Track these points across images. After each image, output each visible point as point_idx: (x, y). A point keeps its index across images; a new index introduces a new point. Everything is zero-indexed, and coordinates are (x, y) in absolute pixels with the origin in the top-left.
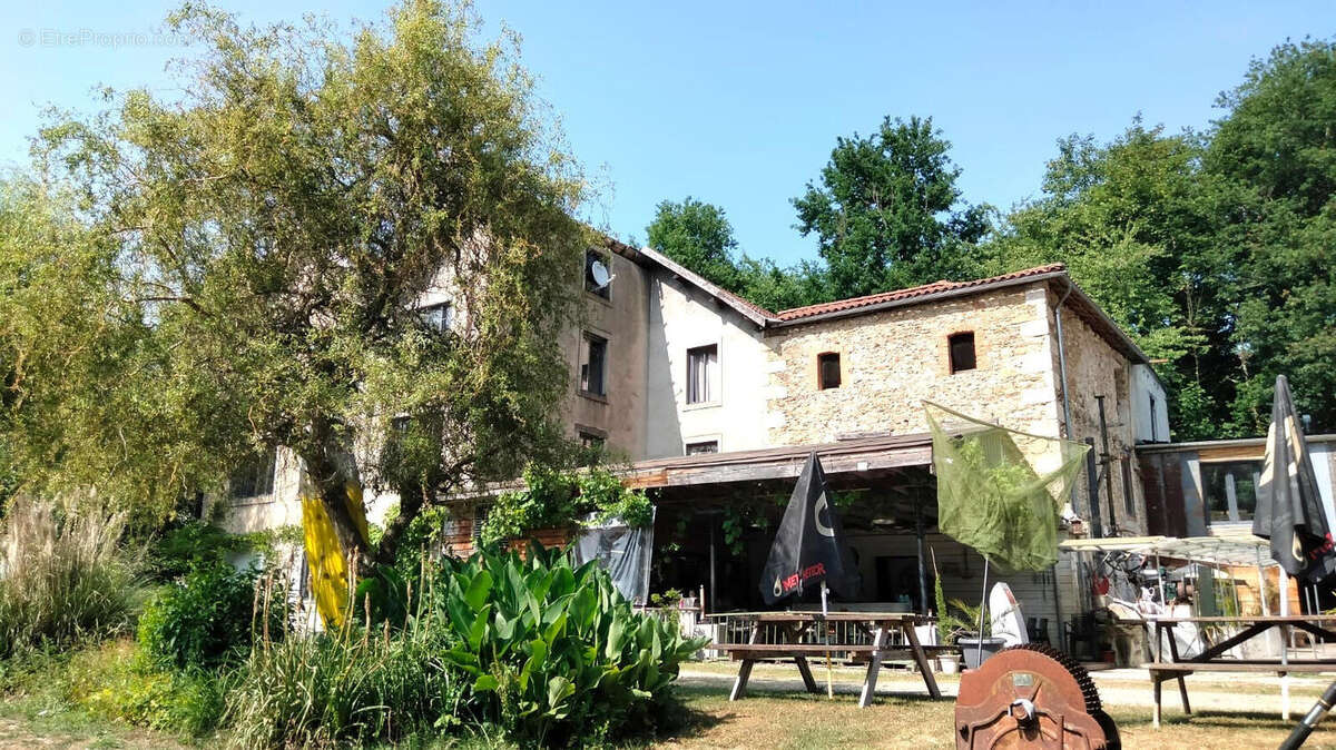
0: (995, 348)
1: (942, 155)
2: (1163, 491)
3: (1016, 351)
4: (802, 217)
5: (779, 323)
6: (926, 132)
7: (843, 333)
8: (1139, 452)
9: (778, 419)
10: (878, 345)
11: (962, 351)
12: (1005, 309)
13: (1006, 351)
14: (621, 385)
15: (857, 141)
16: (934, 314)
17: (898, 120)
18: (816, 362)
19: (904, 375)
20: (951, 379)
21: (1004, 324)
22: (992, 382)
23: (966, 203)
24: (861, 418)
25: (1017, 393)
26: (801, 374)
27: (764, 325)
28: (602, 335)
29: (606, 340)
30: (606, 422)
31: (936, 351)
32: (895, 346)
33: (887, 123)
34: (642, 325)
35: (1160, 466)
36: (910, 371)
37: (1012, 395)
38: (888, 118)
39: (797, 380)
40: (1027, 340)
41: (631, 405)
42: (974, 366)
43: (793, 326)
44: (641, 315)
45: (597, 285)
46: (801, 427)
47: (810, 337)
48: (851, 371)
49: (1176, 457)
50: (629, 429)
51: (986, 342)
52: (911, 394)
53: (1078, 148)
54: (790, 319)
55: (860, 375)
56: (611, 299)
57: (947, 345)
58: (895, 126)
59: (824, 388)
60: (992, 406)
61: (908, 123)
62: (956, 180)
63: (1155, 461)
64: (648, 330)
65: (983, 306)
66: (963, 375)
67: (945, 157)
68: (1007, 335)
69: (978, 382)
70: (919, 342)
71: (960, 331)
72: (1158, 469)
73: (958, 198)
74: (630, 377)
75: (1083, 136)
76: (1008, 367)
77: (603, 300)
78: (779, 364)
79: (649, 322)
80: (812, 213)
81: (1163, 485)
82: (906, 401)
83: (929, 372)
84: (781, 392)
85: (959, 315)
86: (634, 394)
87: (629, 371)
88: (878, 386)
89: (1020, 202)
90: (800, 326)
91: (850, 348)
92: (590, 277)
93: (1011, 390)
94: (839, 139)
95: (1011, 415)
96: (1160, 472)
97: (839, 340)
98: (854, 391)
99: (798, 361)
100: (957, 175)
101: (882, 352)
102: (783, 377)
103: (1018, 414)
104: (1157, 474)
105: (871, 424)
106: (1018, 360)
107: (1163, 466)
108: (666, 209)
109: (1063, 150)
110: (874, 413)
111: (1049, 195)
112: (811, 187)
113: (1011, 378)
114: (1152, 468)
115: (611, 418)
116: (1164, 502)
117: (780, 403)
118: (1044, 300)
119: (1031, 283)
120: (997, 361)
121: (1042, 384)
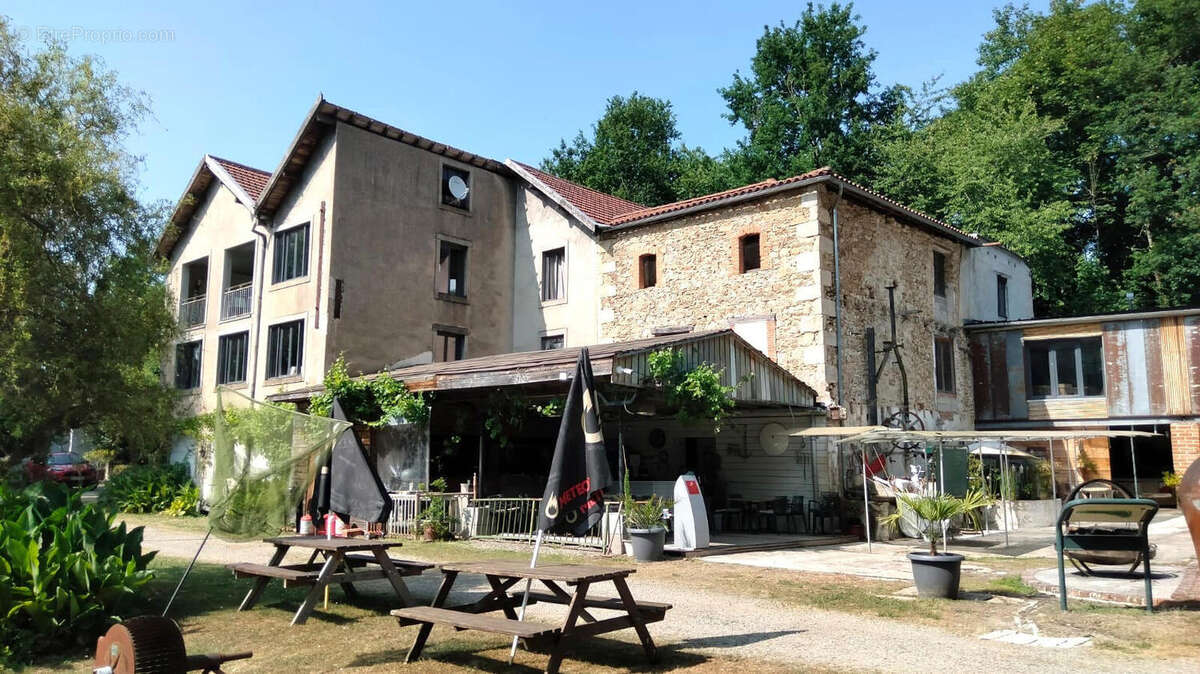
0: (776, 249)
1: (855, 41)
2: (989, 367)
3: (793, 251)
4: (731, 106)
5: (608, 228)
6: (845, 18)
7: (659, 235)
8: (967, 332)
9: (608, 315)
10: (685, 247)
11: (750, 252)
12: (784, 211)
13: (784, 251)
14: (484, 286)
15: (783, 30)
16: (729, 216)
17: (820, 7)
18: (638, 262)
19: (704, 274)
20: (740, 278)
21: (783, 226)
22: (771, 280)
23: (879, 86)
24: (672, 314)
25: (791, 291)
26: (627, 274)
27: (594, 230)
28: (462, 243)
29: (466, 248)
30: (467, 321)
31: (729, 252)
32: (698, 248)
33: (810, 10)
34: (508, 232)
35: (988, 344)
36: (709, 271)
37: (787, 292)
38: (810, 5)
39: (622, 280)
40: (801, 241)
41: (495, 304)
42: (759, 267)
43: (621, 230)
44: (506, 222)
45: (455, 198)
46: (624, 323)
47: (634, 239)
48: (665, 271)
49: (1003, 335)
50: (493, 325)
51: (768, 244)
52: (710, 292)
53: (1013, 19)
54: (617, 224)
55: (671, 275)
56: (471, 209)
57: (738, 246)
58: (816, 13)
59: (646, 287)
60: (772, 303)
61: (828, 8)
62: (872, 64)
63: (984, 340)
64: (514, 236)
65: (766, 209)
66: (750, 274)
67: (859, 42)
68: (784, 236)
69: (762, 280)
70: (717, 244)
71: (748, 233)
72: (986, 347)
73: (872, 82)
74: (493, 278)
75: (1019, 6)
76: (785, 265)
77: (462, 212)
78: (610, 266)
79: (514, 227)
80: (740, 102)
81: (989, 362)
82: (706, 298)
83: (723, 272)
84: (611, 291)
85: (748, 218)
86: (500, 295)
87: (492, 273)
88: (684, 285)
89: (931, 82)
90: (627, 229)
91: (663, 251)
92: (446, 191)
93: (787, 288)
94: (766, 27)
95: (785, 311)
96: (988, 350)
97: (656, 242)
98: (668, 289)
99: (625, 262)
100: (873, 58)
101: (688, 255)
102: (613, 276)
103: (791, 310)
104: (985, 352)
105: (677, 320)
106: (794, 259)
107: (991, 344)
108: (617, 102)
109: (998, 21)
110: (680, 309)
111: (983, 68)
112: (737, 77)
113: (788, 277)
114: (981, 346)
115: (472, 317)
116: (990, 378)
117: (610, 301)
118: (816, 202)
119: (807, 186)
120: (777, 261)
121: (811, 282)
